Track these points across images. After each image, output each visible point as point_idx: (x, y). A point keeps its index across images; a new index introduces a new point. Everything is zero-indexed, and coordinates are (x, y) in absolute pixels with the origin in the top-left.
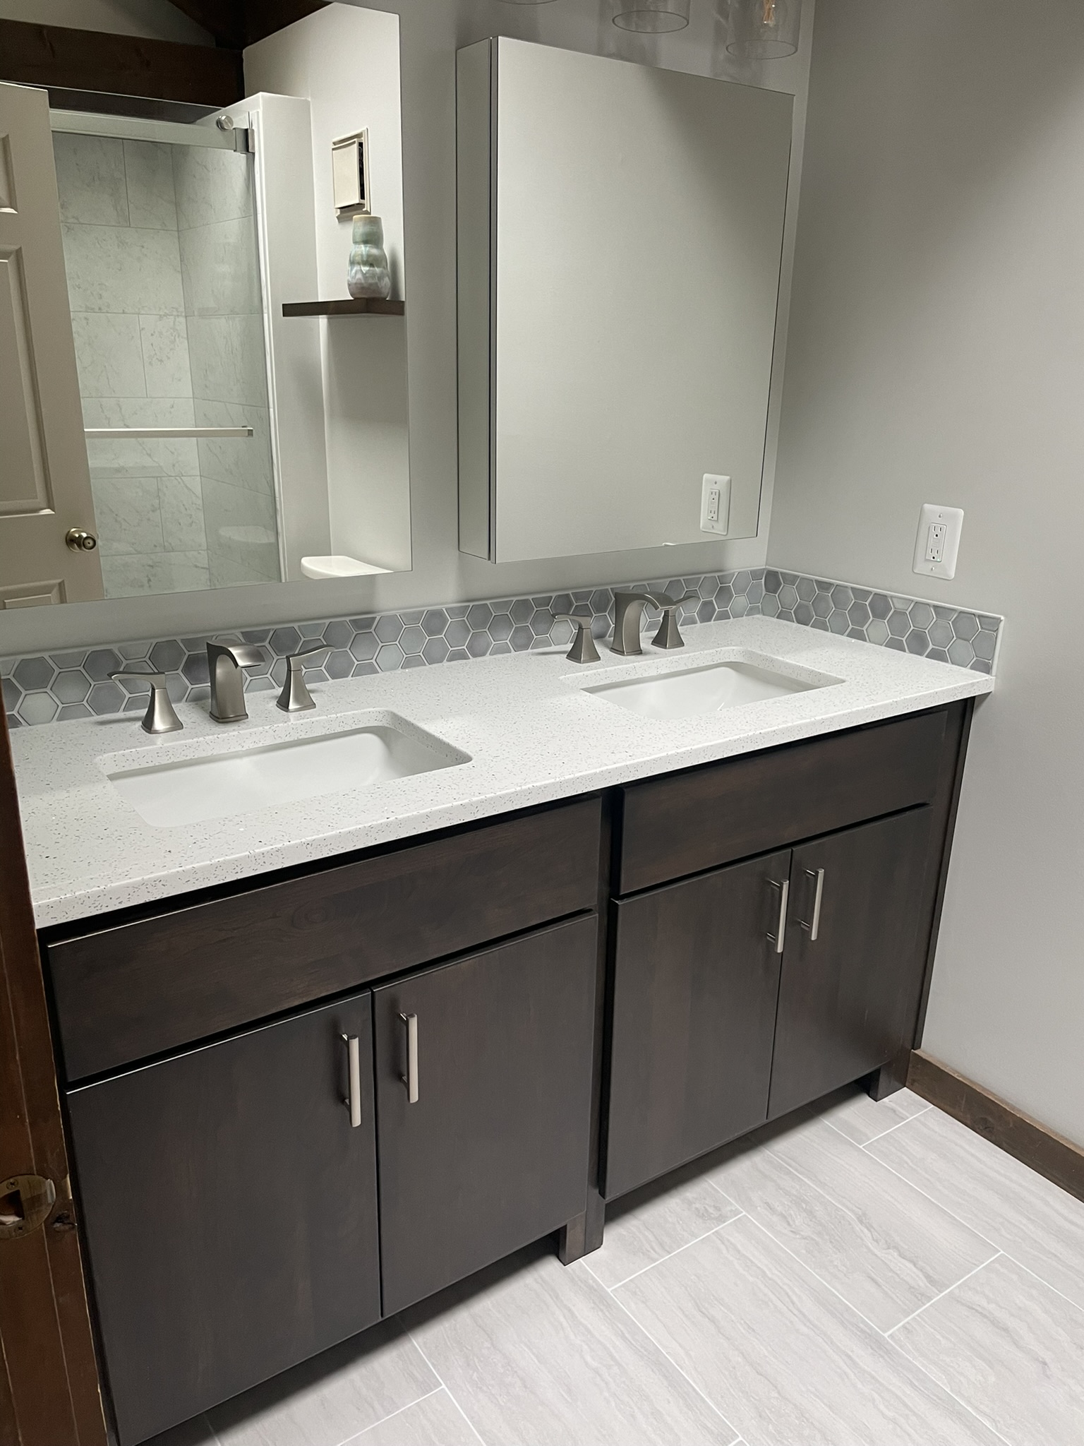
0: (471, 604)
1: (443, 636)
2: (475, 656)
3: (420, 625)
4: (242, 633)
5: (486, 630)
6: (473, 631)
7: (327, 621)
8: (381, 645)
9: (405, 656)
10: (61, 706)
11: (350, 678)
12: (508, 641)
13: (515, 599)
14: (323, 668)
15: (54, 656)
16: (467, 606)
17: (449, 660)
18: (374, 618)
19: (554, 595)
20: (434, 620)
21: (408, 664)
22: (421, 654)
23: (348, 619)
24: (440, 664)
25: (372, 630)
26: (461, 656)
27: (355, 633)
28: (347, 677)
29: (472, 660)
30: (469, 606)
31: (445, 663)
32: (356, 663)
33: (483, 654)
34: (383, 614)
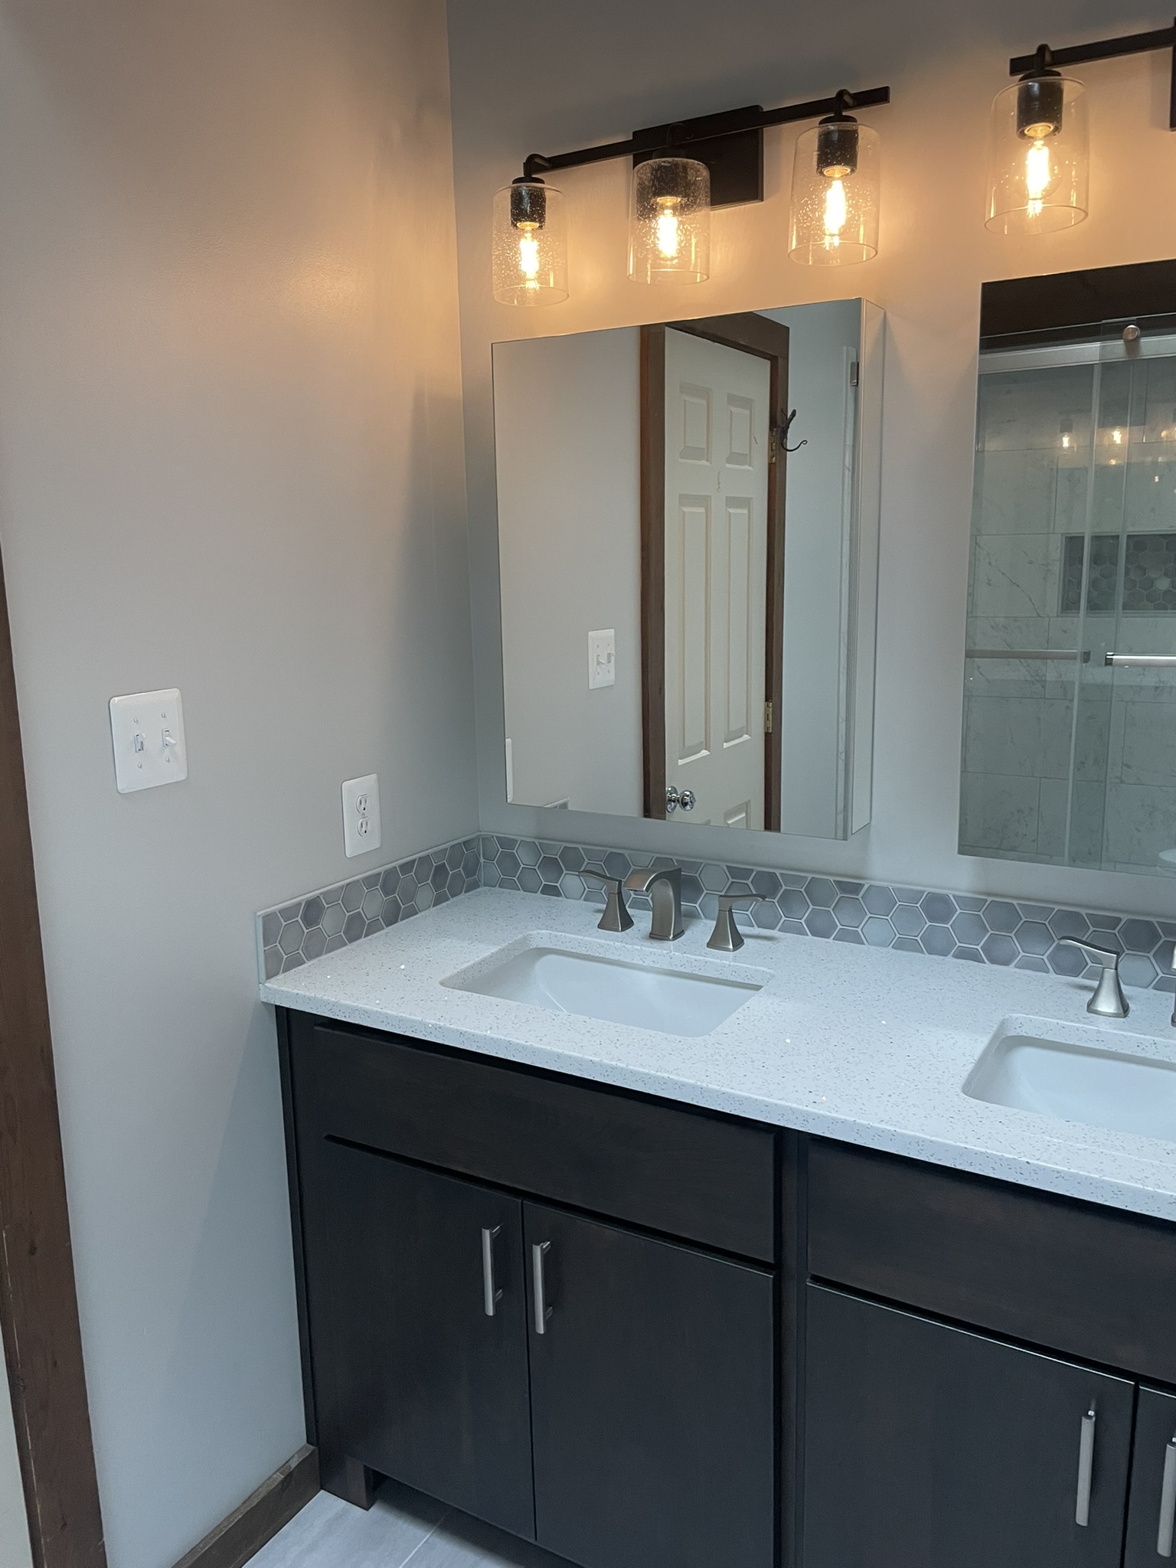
0: (990, 899)
1: (948, 926)
2: (993, 961)
3: (918, 905)
4: (728, 867)
5: (1012, 935)
6: (991, 932)
7: (810, 876)
8: (870, 915)
9: (898, 936)
10: (587, 889)
11: (830, 940)
12: (1045, 958)
13: (1057, 908)
14: (802, 921)
15: (586, 849)
16: (984, 899)
17: (956, 956)
18: (862, 885)
19: (1125, 917)
20: (937, 906)
21: (900, 945)
22: (918, 939)
23: (832, 879)
24: (943, 957)
25: (859, 897)
26: (974, 957)
27: (840, 895)
28: (829, 938)
29: (988, 965)
30: (986, 900)
31: (949, 959)
32: (840, 927)
33: (1006, 963)
34: (873, 883)
